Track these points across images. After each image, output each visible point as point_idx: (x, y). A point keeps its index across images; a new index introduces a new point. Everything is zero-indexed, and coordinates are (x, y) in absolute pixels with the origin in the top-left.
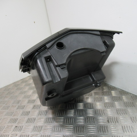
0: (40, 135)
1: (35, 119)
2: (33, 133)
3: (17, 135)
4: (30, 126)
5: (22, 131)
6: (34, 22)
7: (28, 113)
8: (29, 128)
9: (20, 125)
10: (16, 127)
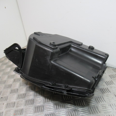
0: (25, 100)
1: (18, 89)
2: (18, 100)
3: (4, 104)
4: (14, 95)
5: (8, 100)
6: (5, 8)
7: (10, 86)
8: (13, 97)
9: (5, 96)
10: (2, 98)
